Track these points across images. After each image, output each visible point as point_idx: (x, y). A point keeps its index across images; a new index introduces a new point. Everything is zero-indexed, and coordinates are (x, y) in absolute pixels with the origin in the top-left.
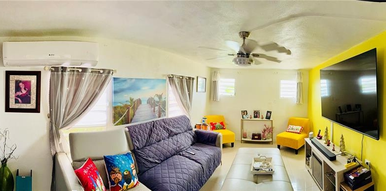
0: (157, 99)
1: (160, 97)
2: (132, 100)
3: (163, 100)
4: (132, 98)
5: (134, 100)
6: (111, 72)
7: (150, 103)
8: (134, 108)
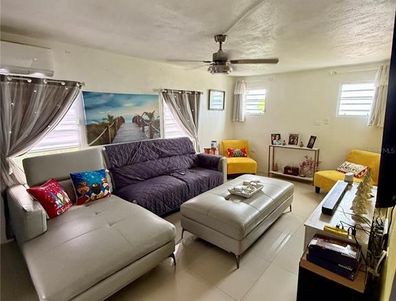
0: (146, 117)
1: (151, 115)
2: (110, 118)
3: (156, 119)
4: (112, 115)
5: (114, 118)
6: (78, 85)
7: (136, 122)
8: (114, 127)
